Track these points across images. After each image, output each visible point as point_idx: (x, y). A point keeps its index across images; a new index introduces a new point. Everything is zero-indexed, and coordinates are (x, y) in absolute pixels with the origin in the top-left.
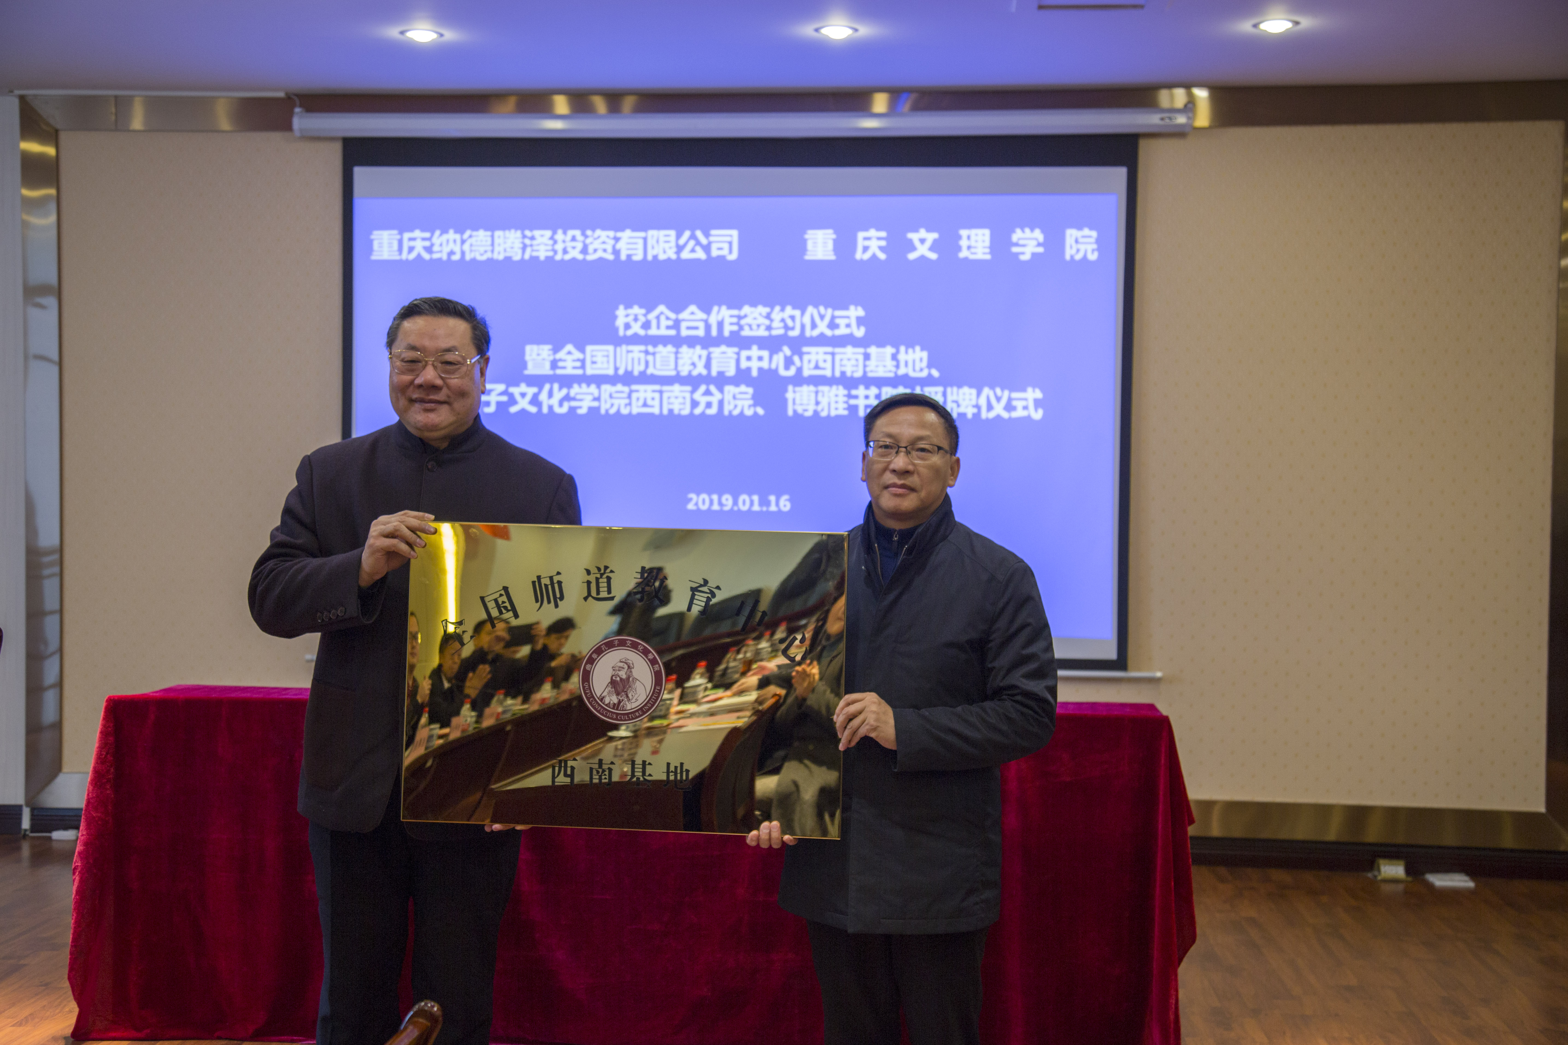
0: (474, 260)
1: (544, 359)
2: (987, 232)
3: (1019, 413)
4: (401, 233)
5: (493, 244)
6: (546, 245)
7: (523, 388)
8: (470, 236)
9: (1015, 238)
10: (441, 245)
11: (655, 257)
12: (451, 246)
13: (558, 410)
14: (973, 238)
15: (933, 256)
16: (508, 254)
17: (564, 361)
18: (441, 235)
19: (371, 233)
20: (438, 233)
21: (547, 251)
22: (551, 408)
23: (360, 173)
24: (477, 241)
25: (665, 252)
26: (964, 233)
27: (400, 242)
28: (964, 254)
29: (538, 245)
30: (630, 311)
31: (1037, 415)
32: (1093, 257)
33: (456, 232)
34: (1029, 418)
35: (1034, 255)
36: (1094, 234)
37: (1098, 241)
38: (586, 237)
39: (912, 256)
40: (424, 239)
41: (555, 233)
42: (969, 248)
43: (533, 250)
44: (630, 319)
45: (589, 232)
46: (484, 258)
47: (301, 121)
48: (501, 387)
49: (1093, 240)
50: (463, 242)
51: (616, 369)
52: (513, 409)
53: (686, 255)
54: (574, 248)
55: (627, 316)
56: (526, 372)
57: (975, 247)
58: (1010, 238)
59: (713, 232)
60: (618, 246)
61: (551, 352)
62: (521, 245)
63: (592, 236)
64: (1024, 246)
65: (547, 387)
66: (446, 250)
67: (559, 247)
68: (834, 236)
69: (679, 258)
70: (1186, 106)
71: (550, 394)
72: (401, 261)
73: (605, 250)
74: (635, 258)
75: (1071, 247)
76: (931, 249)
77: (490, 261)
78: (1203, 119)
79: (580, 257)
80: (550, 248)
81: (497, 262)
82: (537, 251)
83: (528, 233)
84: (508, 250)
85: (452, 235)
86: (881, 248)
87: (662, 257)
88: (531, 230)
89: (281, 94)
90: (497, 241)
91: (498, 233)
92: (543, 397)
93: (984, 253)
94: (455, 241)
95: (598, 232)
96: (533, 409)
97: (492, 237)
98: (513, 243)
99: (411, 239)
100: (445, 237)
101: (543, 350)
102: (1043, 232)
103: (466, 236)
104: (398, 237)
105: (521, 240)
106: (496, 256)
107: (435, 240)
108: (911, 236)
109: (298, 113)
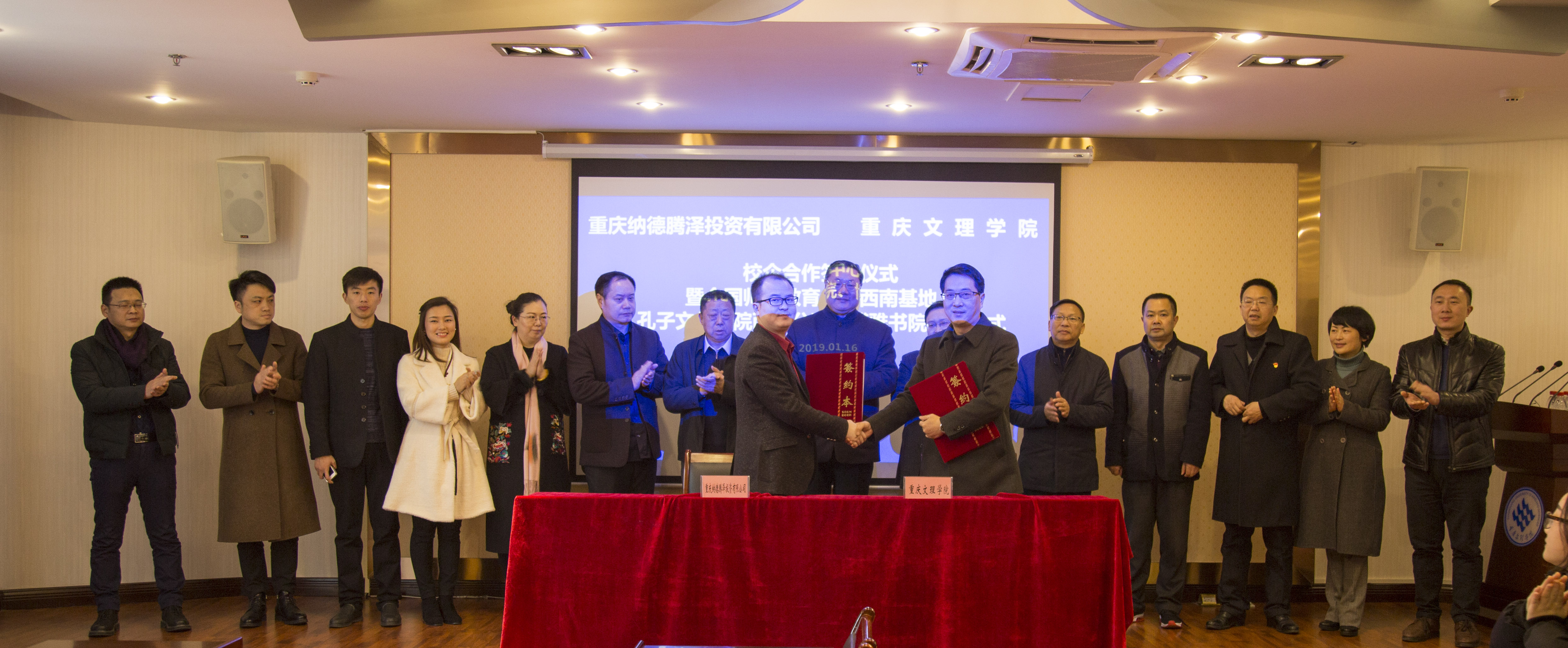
0: (654, 235)
2: (972, 220)
4: (608, 218)
5: (666, 225)
6: (700, 225)
7: (685, 314)
8: (652, 220)
9: (988, 224)
10: (633, 225)
11: (768, 234)
12: (640, 226)
14: (963, 224)
15: (940, 234)
16: (675, 231)
18: (633, 219)
19: (589, 218)
20: (631, 217)
21: (700, 229)
23: (583, 181)
24: (656, 223)
25: (774, 230)
26: (958, 220)
27: (608, 223)
28: (958, 232)
29: (695, 226)
30: (752, 267)
32: (1035, 236)
33: (643, 217)
35: (1000, 234)
36: (1036, 222)
37: (1038, 227)
38: (725, 221)
39: (926, 234)
40: (622, 222)
41: (705, 218)
42: (961, 229)
43: (691, 229)
44: (752, 272)
45: (726, 218)
46: (660, 233)
47: (547, 149)
48: (671, 314)
49: (1035, 226)
50: (647, 223)
51: (744, 303)
53: (787, 232)
54: (717, 227)
55: (750, 270)
56: (686, 305)
57: (965, 229)
58: (985, 224)
59: (804, 218)
60: (745, 227)
62: (684, 226)
63: (729, 220)
64: (994, 229)
66: (637, 228)
67: (708, 227)
68: (879, 222)
69: (783, 234)
70: (1088, 148)
72: (608, 235)
73: (737, 229)
74: (755, 234)
76: (938, 230)
77: (664, 235)
78: (1090, 153)
79: (721, 233)
80: (703, 227)
81: (669, 235)
82: (694, 229)
83: (688, 218)
84: (676, 228)
85: (640, 219)
86: (908, 229)
87: (772, 233)
88: (690, 216)
89: (534, 132)
90: (668, 223)
91: (669, 218)
93: (970, 233)
94: (642, 223)
95: (733, 218)
98: (679, 224)
99: (614, 222)
100: (636, 220)
102: (1005, 220)
103: (649, 220)
104: (607, 220)
105: (684, 223)
106: (668, 233)
107: (629, 222)
108: (925, 222)
109: (545, 144)
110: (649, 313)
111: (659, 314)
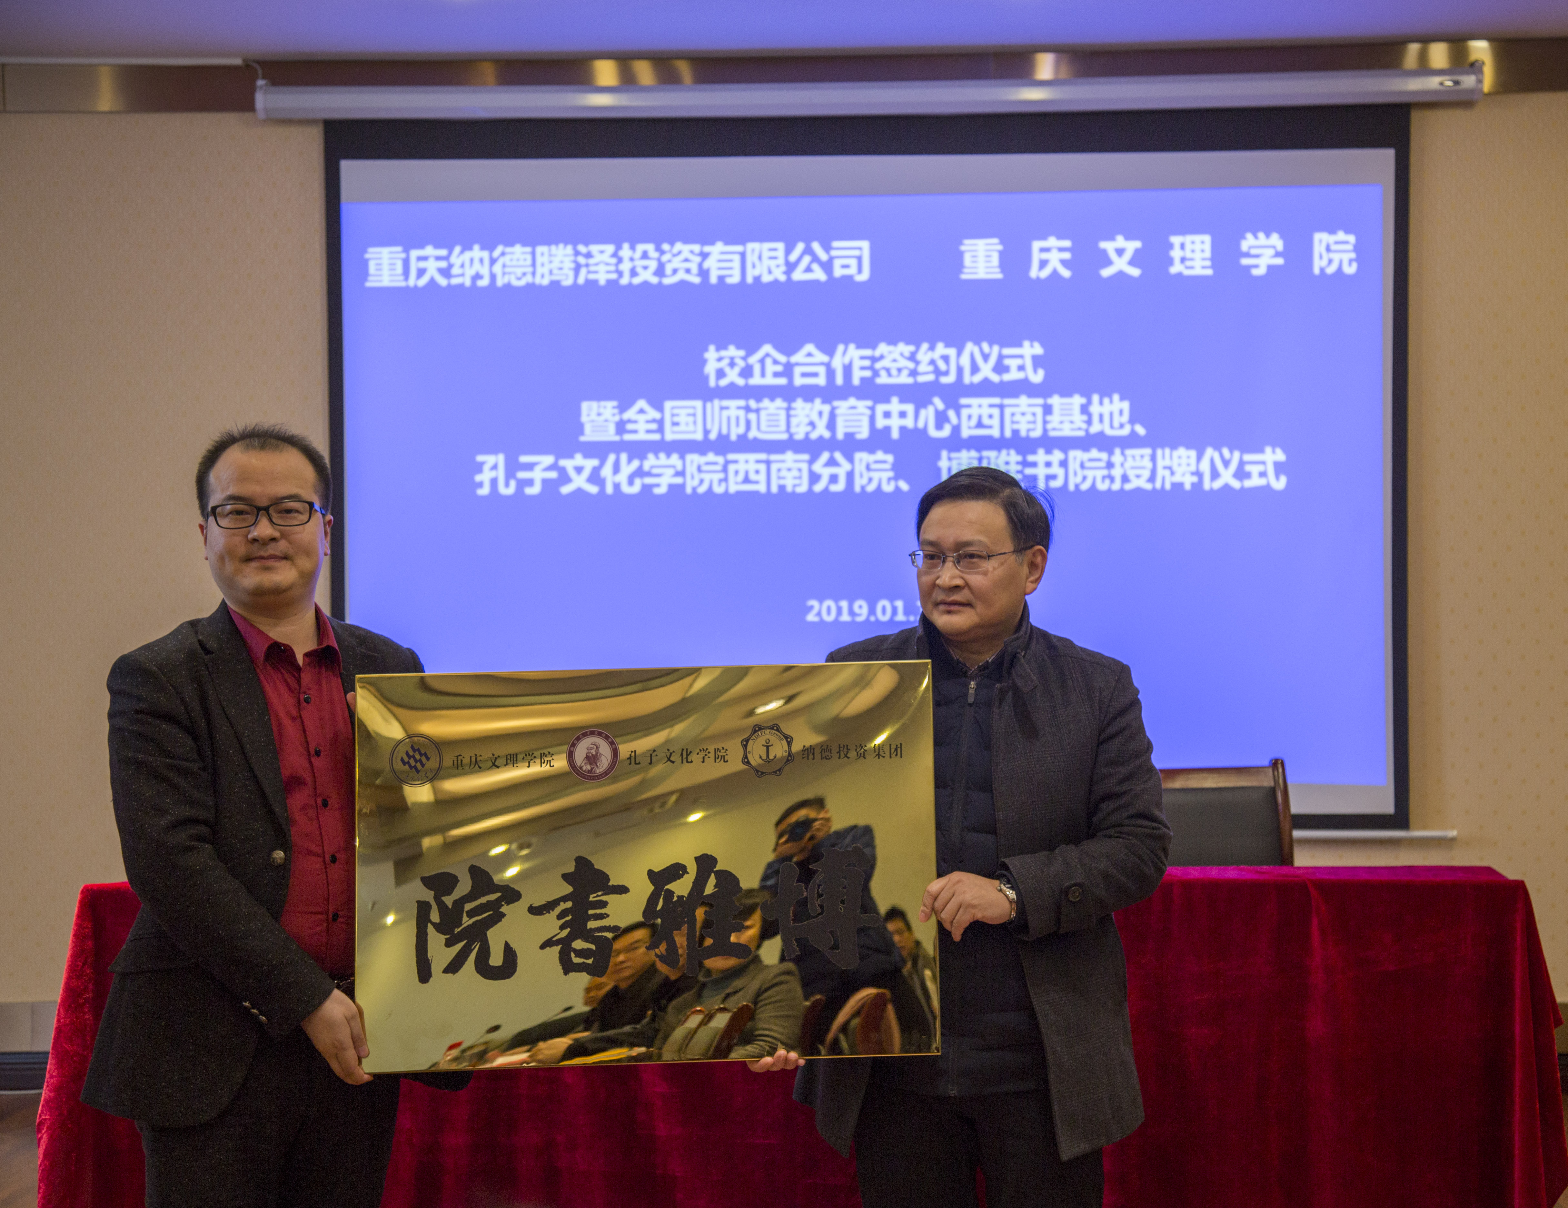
0: (508, 286)
1: (606, 421)
2: (1207, 238)
3: (1255, 482)
4: (406, 251)
5: (534, 265)
6: (607, 264)
7: (579, 459)
8: (503, 254)
9: (1244, 246)
10: (462, 266)
11: (757, 279)
12: (477, 267)
13: (626, 489)
14: (1188, 247)
15: (1135, 272)
16: (555, 278)
17: (635, 422)
18: (462, 252)
19: (365, 251)
20: (457, 249)
21: (608, 272)
22: (617, 486)
23: (348, 168)
24: (511, 260)
25: (770, 272)
26: (1176, 240)
27: (406, 263)
28: (1176, 268)
29: (597, 264)
30: (723, 353)
31: (1280, 484)
32: (1350, 270)
33: (483, 248)
34: (1268, 488)
35: (1270, 268)
36: (1352, 238)
37: (1357, 248)
38: (662, 252)
39: (1106, 273)
40: (438, 258)
41: (619, 247)
42: (1183, 260)
43: (589, 272)
44: (724, 364)
45: (666, 247)
46: (522, 283)
47: (265, 98)
48: (549, 460)
49: (1350, 247)
50: (493, 261)
51: (706, 432)
52: (566, 490)
53: (798, 275)
55: (720, 359)
56: (583, 439)
57: (1192, 259)
58: (1238, 245)
59: (836, 244)
60: (706, 265)
61: (616, 411)
62: (573, 265)
63: (670, 251)
64: (1257, 256)
65: (612, 458)
66: (470, 272)
67: (626, 267)
68: (1000, 247)
69: (789, 279)
70: (1473, 65)
71: (616, 469)
72: (407, 288)
73: (688, 271)
74: (729, 281)
75: (1321, 257)
76: (1132, 263)
77: (531, 287)
79: (654, 280)
80: (613, 268)
81: (541, 287)
82: (596, 272)
83: (582, 248)
84: (555, 271)
85: (477, 252)
86: (1064, 262)
87: (766, 278)
88: (586, 244)
89: (238, 61)
90: (539, 260)
91: (540, 249)
92: (607, 471)
93: (1204, 267)
94: (481, 260)
95: (679, 246)
96: (593, 489)
97: (533, 254)
98: (562, 262)
99: (420, 258)
100: (468, 255)
101: (605, 407)
102: (1282, 237)
103: (496, 253)
104: (403, 255)
105: (572, 258)
106: (538, 280)
107: (453, 259)
108: (1103, 245)
109: (261, 87)
110: (501, 458)
111: (524, 459)
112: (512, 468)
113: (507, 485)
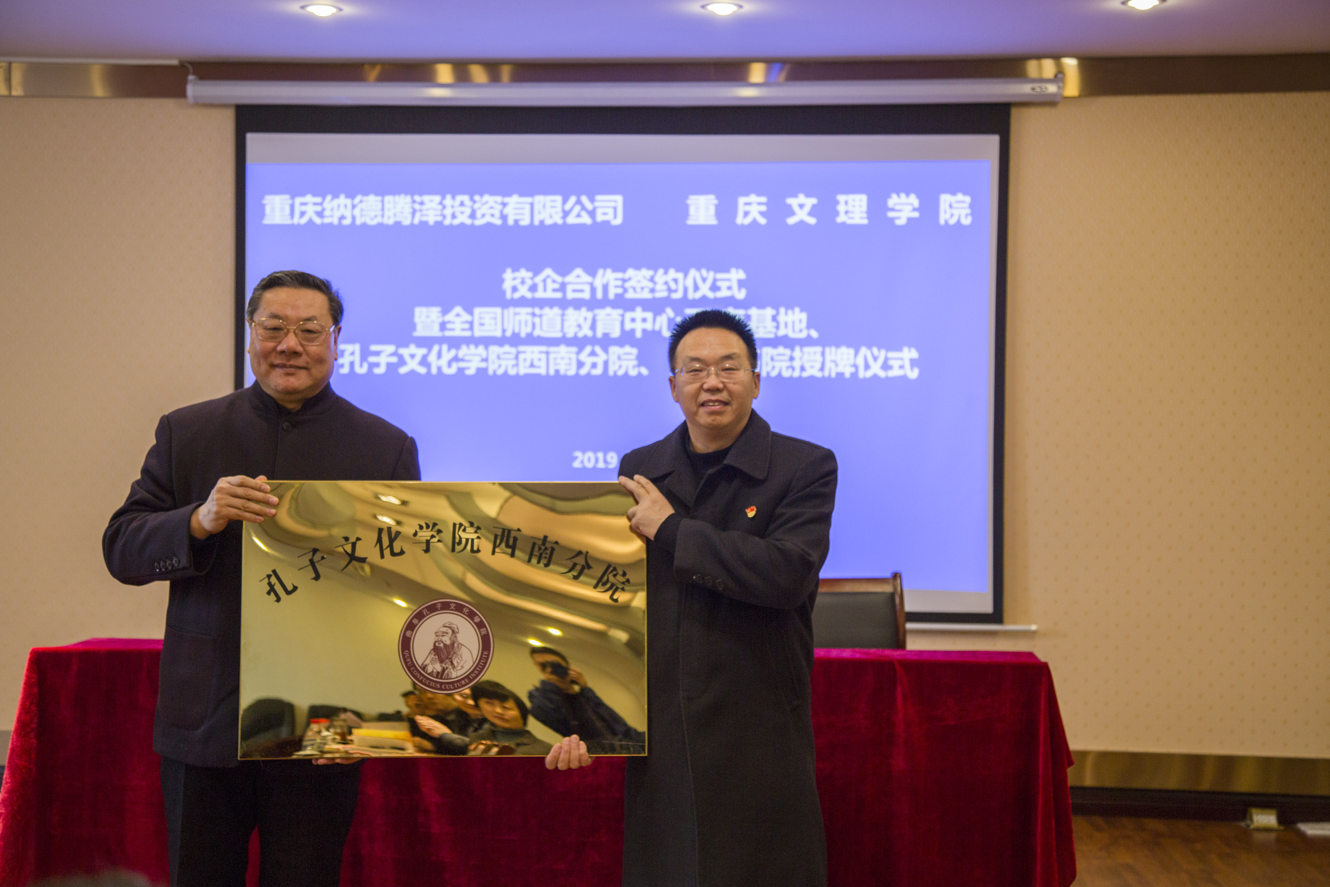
0: (364, 225)
1: (433, 322)
2: (864, 198)
3: (895, 372)
4: (293, 198)
5: (383, 209)
6: (435, 210)
7: (412, 349)
8: (361, 201)
9: (891, 203)
10: (332, 210)
11: (542, 222)
12: (342, 211)
13: (446, 371)
14: (850, 203)
15: (812, 221)
16: (398, 219)
17: (453, 323)
18: (332, 199)
19: (263, 198)
20: (329, 198)
21: (436, 215)
22: (439, 369)
23: (252, 139)
24: (367, 206)
25: (551, 217)
26: (841, 198)
27: (292, 207)
28: (841, 219)
29: (428, 210)
30: (517, 274)
31: (913, 374)
32: (967, 221)
33: (347, 197)
34: (904, 377)
35: (910, 220)
36: (968, 199)
37: (971, 206)
38: (474, 202)
39: (791, 221)
40: (315, 204)
41: (443, 198)
42: (847, 212)
43: (422, 215)
44: (517, 282)
45: (477, 198)
46: (374, 222)
47: (194, 89)
48: (391, 348)
49: (966, 205)
50: (354, 207)
51: (504, 331)
52: (403, 370)
53: (571, 220)
54: (462, 213)
55: (514, 279)
56: (416, 334)
57: (852, 212)
58: (885, 203)
59: (598, 197)
60: (506, 211)
61: (440, 315)
62: (411, 210)
63: (480, 201)
64: (899, 211)
65: (436, 348)
66: (337, 214)
67: (448, 212)
68: (716, 202)
69: (565, 223)
70: (1056, 76)
71: (439, 355)
72: (293, 225)
73: (493, 215)
74: (522, 223)
75: (945, 212)
76: (811, 214)
77: (380, 226)
78: (1072, 87)
79: (468, 222)
80: (439, 213)
81: (387, 226)
82: (427, 215)
83: (417, 198)
84: (398, 215)
85: (343, 200)
86: (762, 214)
87: (548, 222)
88: (421, 194)
89: (175, 62)
90: (387, 206)
91: (388, 198)
92: (432, 358)
93: (862, 218)
94: (346, 206)
95: (486, 197)
96: (422, 370)
97: (383, 202)
98: (403, 208)
99: (303, 204)
100: (336, 202)
101: (432, 312)
102: (919, 197)
103: (356, 201)
104: (290, 202)
105: (411, 205)
106: (386, 221)
107: (326, 205)
108: (790, 201)
109: (192, 81)
110: (357, 348)
111: (374, 348)
112: (365, 353)
113: (361, 366)
